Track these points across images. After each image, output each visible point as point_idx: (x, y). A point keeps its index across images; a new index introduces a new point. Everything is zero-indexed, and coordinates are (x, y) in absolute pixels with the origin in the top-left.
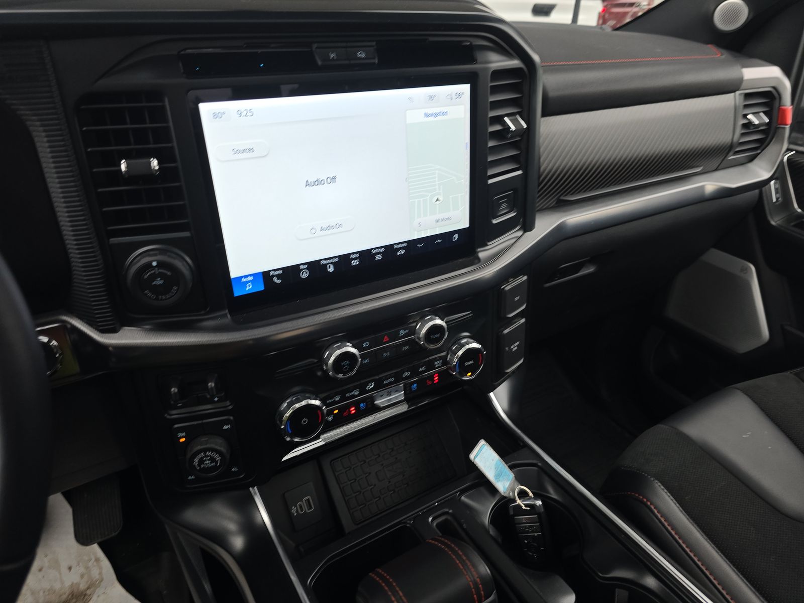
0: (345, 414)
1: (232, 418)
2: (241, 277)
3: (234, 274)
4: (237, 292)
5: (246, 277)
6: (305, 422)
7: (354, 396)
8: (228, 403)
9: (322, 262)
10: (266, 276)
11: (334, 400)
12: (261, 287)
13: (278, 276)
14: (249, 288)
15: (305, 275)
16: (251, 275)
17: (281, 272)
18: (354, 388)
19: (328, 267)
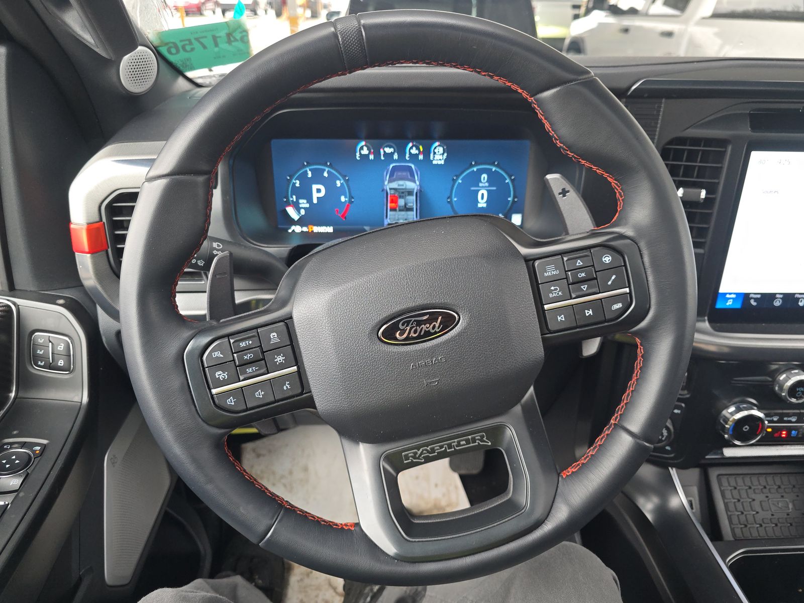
0: (776, 435)
1: (683, 405)
2: (726, 294)
3: (722, 290)
4: (719, 305)
5: (730, 294)
6: (746, 429)
7: (790, 422)
8: (686, 392)
9: (796, 296)
10: (746, 297)
11: (773, 420)
12: (738, 306)
13: (756, 300)
14: (729, 303)
15: (777, 303)
16: (734, 294)
17: (759, 296)
18: (794, 415)
19: (800, 301)
